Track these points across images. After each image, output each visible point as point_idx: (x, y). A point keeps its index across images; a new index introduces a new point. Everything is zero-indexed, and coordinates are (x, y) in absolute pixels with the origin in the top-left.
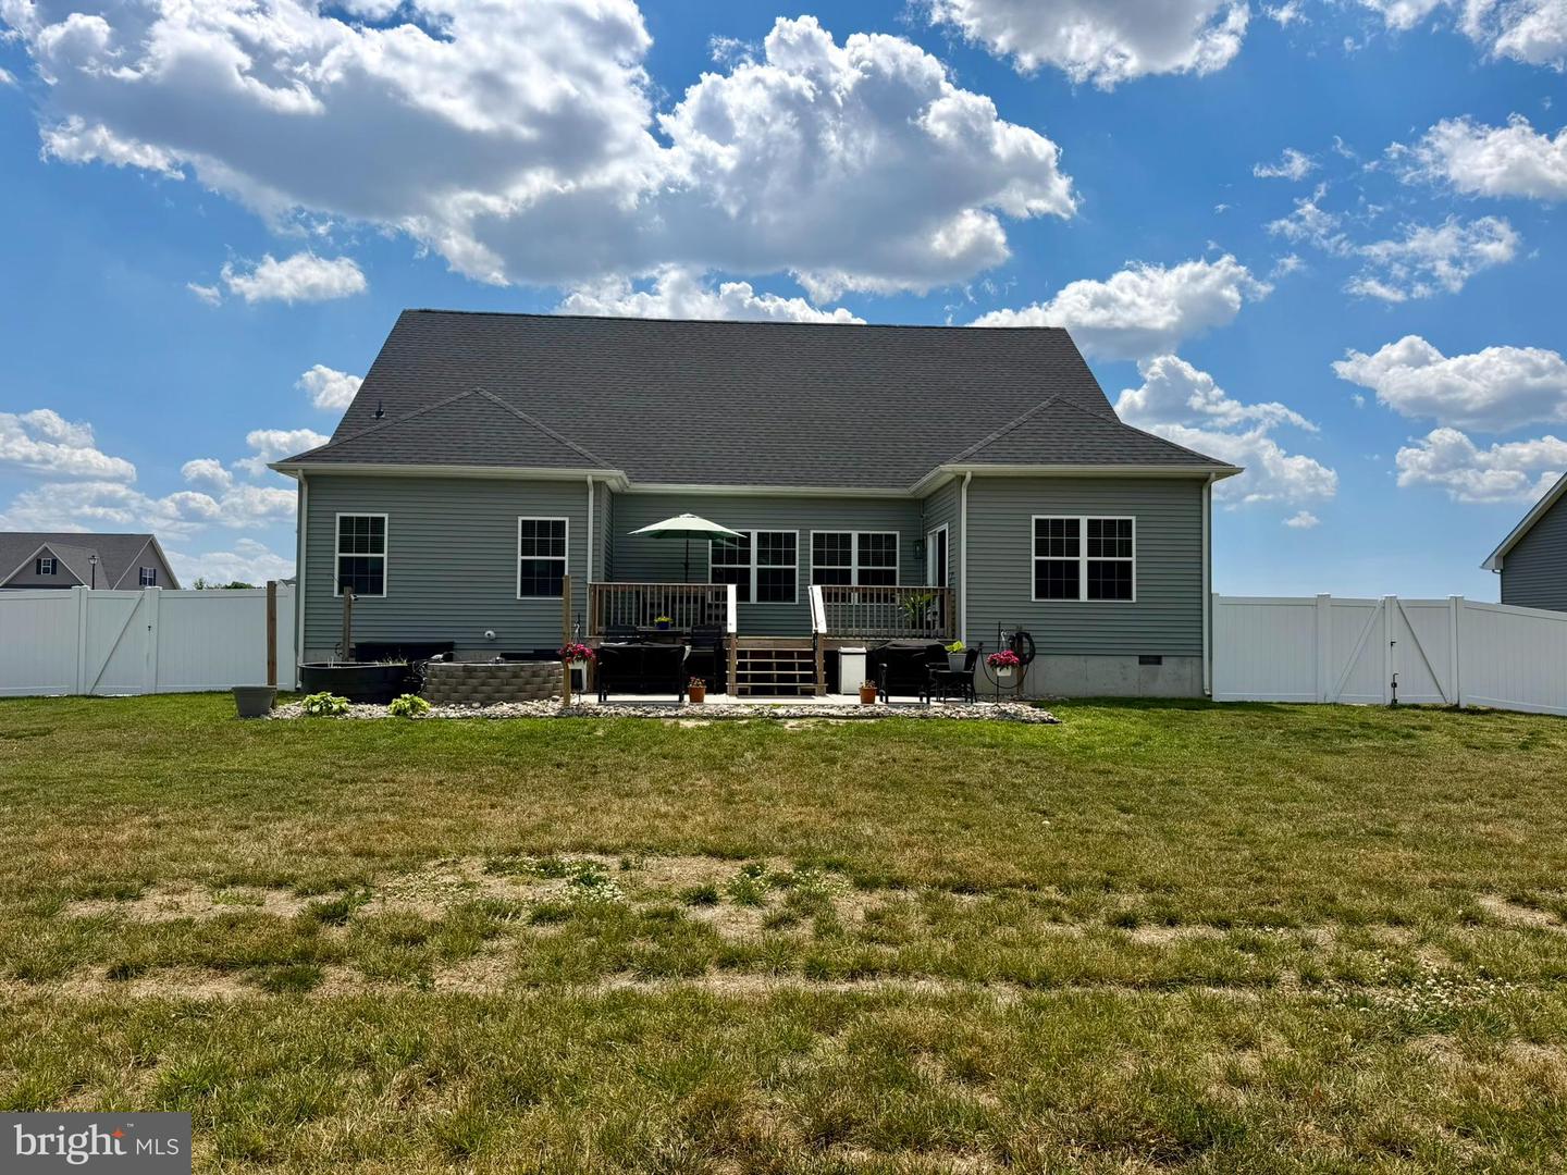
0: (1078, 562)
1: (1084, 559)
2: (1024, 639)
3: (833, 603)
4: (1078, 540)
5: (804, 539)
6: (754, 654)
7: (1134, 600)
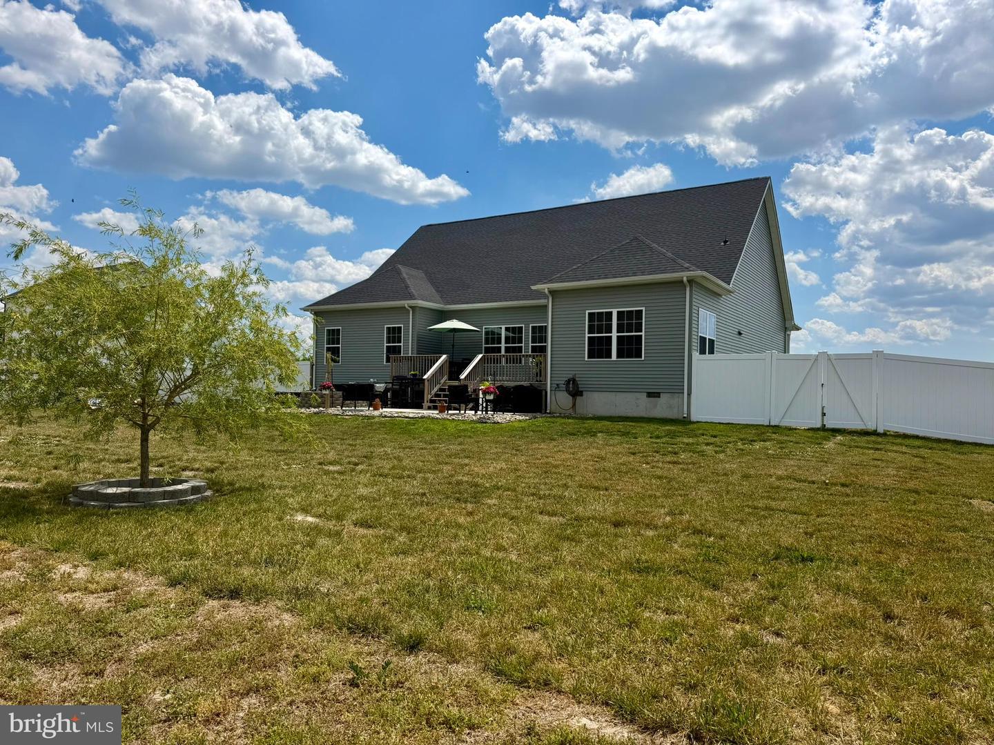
0: (611, 337)
1: (614, 335)
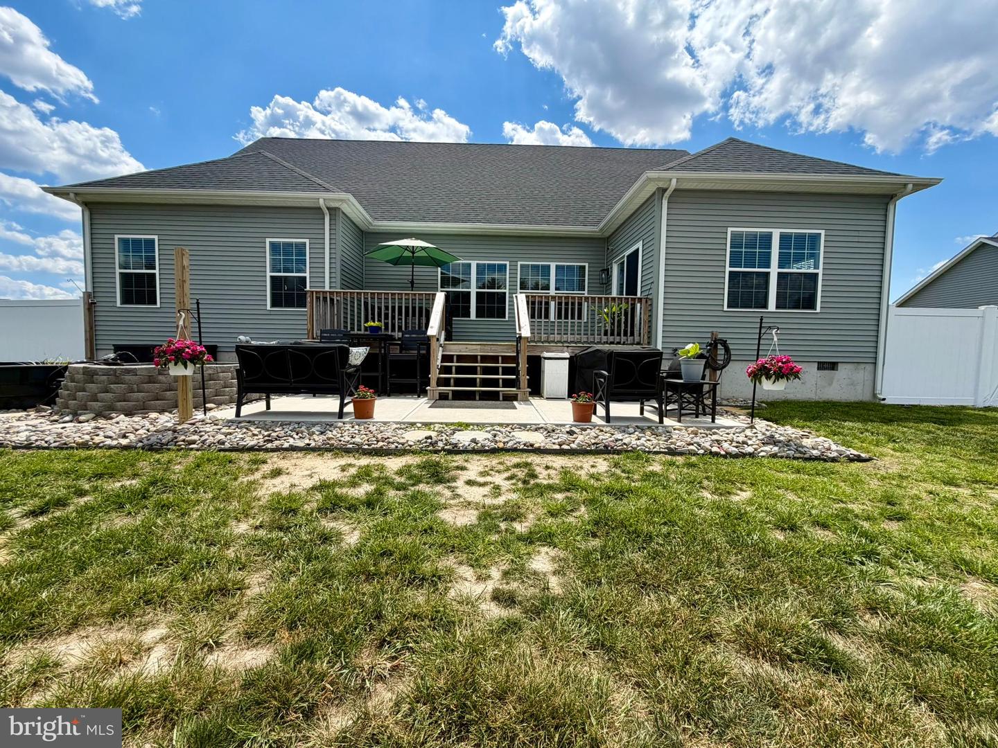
2: (720, 346)
3: (536, 320)
4: (770, 253)
5: (514, 270)
6: (461, 358)
7: (818, 310)
